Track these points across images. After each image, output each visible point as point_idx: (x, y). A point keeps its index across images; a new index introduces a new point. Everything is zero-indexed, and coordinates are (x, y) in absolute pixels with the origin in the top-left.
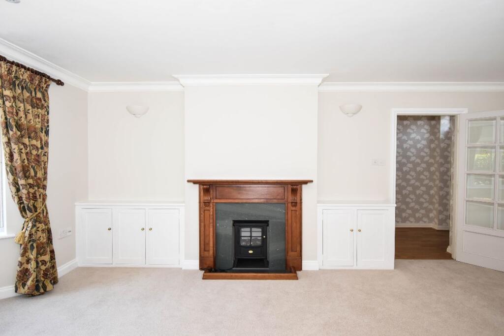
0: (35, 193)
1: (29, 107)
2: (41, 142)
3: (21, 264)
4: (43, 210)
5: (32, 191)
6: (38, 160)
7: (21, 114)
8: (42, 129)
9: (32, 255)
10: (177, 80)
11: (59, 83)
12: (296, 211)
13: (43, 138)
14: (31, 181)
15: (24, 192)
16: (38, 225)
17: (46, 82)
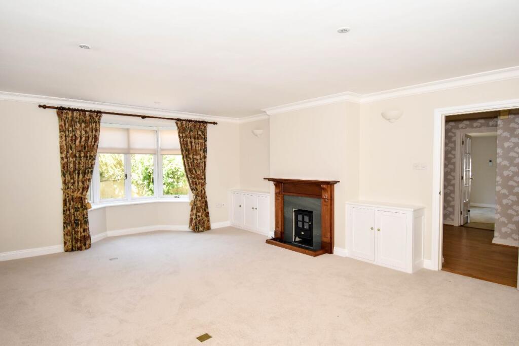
0: (196, 181)
1: (193, 140)
2: (200, 156)
3: (191, 215)
4: (202, 191)
5: (194, 180)
6: (198, 165)
7: (189, 144)
8: (201, 150)
9: (195, 211)
10: (265, 112)
11: (215, 123)
12: (327, 205)
13: (201, 154)
14: (193, 176)
15: (190, 181)
16: (197, 197)
17: (203, 125)
